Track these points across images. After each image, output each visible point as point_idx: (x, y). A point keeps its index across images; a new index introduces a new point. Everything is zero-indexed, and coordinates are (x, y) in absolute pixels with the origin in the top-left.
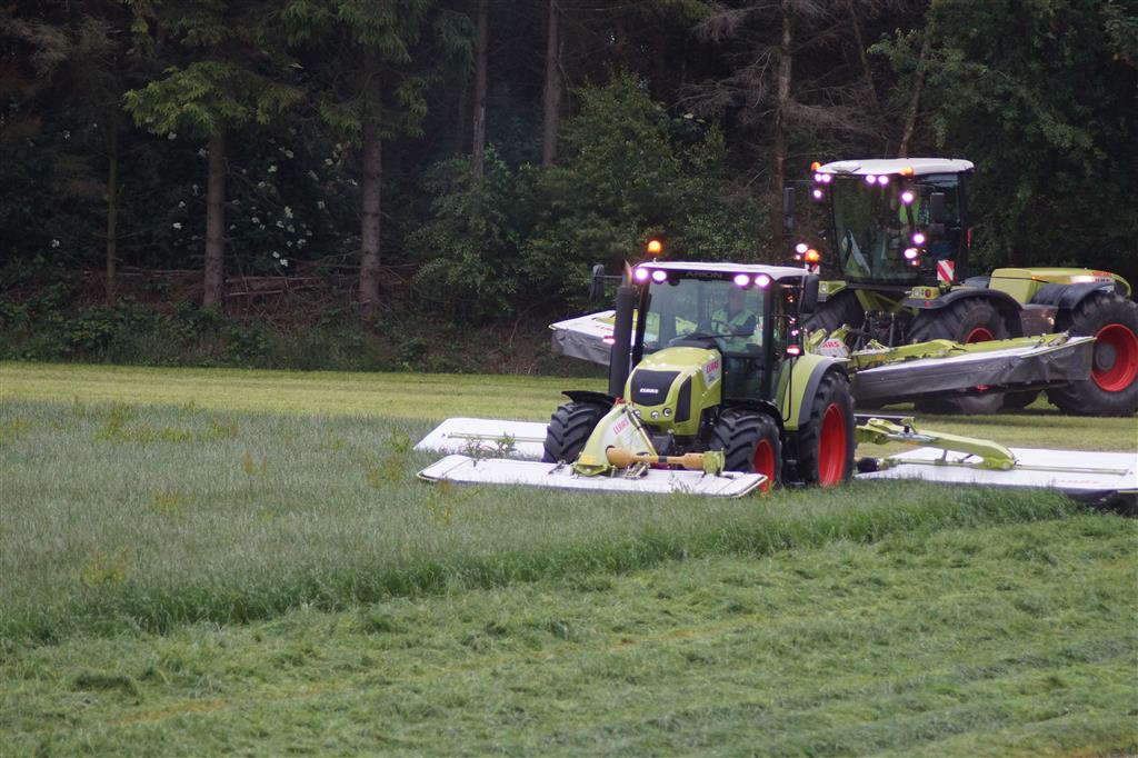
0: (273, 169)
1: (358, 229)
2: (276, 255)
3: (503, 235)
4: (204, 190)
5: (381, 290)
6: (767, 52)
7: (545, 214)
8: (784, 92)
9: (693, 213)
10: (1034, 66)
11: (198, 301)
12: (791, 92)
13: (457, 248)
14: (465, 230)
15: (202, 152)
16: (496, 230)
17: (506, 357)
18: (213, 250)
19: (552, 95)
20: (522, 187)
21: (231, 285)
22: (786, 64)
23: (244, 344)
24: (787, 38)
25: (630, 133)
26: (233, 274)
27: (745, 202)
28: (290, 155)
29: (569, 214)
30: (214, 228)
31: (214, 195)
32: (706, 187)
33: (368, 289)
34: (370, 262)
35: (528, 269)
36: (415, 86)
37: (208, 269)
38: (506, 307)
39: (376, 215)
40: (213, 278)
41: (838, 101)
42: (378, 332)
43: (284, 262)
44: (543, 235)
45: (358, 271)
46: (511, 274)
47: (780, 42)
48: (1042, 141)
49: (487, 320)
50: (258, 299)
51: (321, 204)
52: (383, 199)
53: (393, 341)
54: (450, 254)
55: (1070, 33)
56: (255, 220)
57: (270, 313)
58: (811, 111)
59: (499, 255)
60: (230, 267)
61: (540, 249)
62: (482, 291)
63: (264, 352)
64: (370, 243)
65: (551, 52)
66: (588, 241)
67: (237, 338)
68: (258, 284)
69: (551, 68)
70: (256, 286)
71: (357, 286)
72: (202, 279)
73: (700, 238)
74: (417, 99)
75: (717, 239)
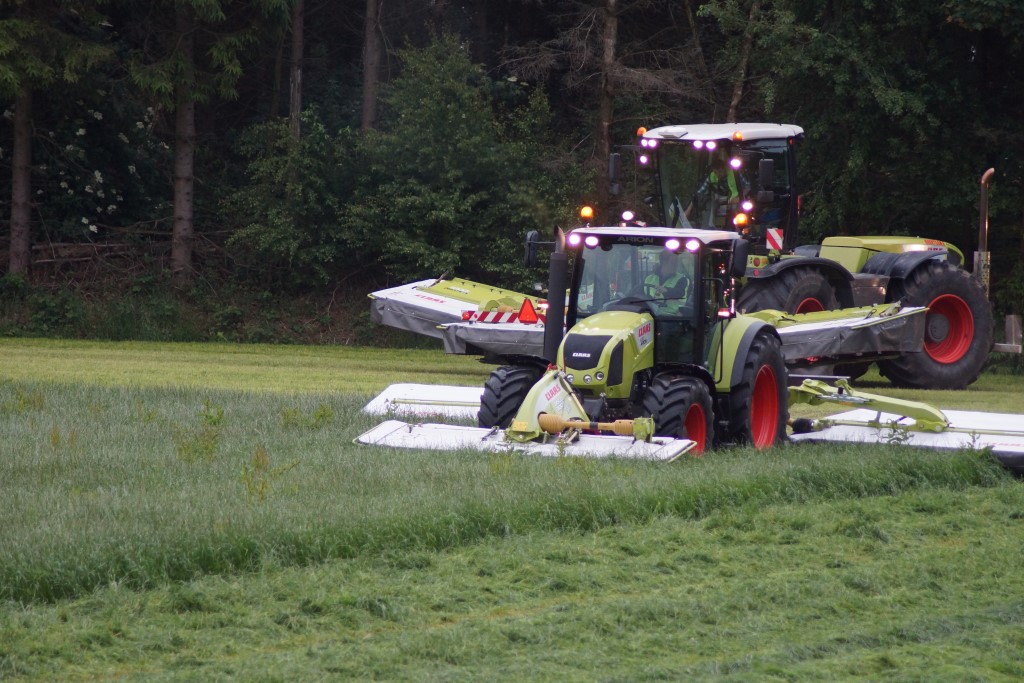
0: (81, 132)
1: (171, 196)
2: (85, 221)
3: (321, 200)
4: (9, 153)
5: (194, 257)
7: (364, 179)
8: (609, 55)
9: (515, 179)
10: (866, 28)
11: (3, 269)
12: (617, 55)
14: (279, 195)
15: (7, 114)
16: (312, 196)
17: (324, 328)
18: (19, 215)
19: (371, 56)
20: (340, 151)
21: (38, 252)
22: (612, 26)
23: (51, 313)
24: (612, 0)
25: (451, 95)
26: (40, 239)
27: (569, 168)
28: (99, 116)
29: (388, 179)
30: (20, 193)
31: (20, 158)
32: (530, 152)
33: (180, 255)
34: (182, 229)
35: (346, 235)
36: (229, 46)
37: (14, 234)
38: (324, 274)
39: (188, 180)
40: (19, 243)
41: (664, 64)
42: (191, 301)
43: (93, 228)
44: (361, 201)
45: (171, 236)
46: (329, 240)
47: (606, 3)
48: (874, 107)
49: (304, 289)
50: (66, 267)
51: (132, 169)
52: (197, 163)
53: (207, 310)
54: (264, 220)
56: (63, 185)
57: (78, 280)
58: (637, 74)
59: (316, 221)
60: (37, 234)
61: (359, 215)
63: (72, 321)
64: (183, 208)
65: (370, 12)
66: (407, 209)
67: (44, 307)
68: (67, 251)
69: (370, 28)
70: (64, 253)
71: (169, 253)
72: (6, 245)
73: (524, 205)
74: (230, 61)
75: (540, 205)
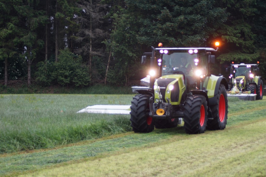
0: (15, 64)
1: (27, 73)
2: (16, 77)
3: (49, 73)
4: (4, 68)
5: (31, 82)
6: (88, 44)
7: (55, 69)
8: (91, 50)
9: (77, 68)
10: (127, 44)
11: (4, 84)
13: (42, 75)
14: (43, 73)
15: (4, 62)
16: (47, 72)
17: (49, 91)
18: (6, 77)
19: (56, 52)
20: (51, 65)
21: (9, 82)
22: (91, 46)
23: (10, 91)
24: (91, 42)
25: (67, 57)
26: (9, 80)
27: (85, 67)
28: (17, 62)
29: (59, 69)
30: (6, 73)
31: (6, 68)
32: (79, 65)
33: (29, 82)
34: (29, 78)
35: (52, 78)
36: (34, 51)
37: (5, 79)
38: (49, 84)
39: (30, 71)
40: (6, 81)
41: (98, 51)
42: (30, 88)
43: (17, 78)
44: (54, 72)
45: (27, 79)
46: (50, 79)
47: (90, 43)
48: (128, 56)
49: (47, 86)
50: (12, 84)
51: (23, 69)
52: (31, 68)
53: (32, 89)
55: (132, 39)
56: (12, 72)
57: (14, 86)
58: (93, 52)
59: (49, 76)
61: (54, 74)
62: (46, 82)
63: (13, 92)
64: (29, 75)
65: (56, 45)
66: (61, 73)
69: (56, 48)
70: (12, 82)
71: (27, 81)
72: (4, 81)
73: (78, 72)
74: (34, 53)
75: (81, 72)
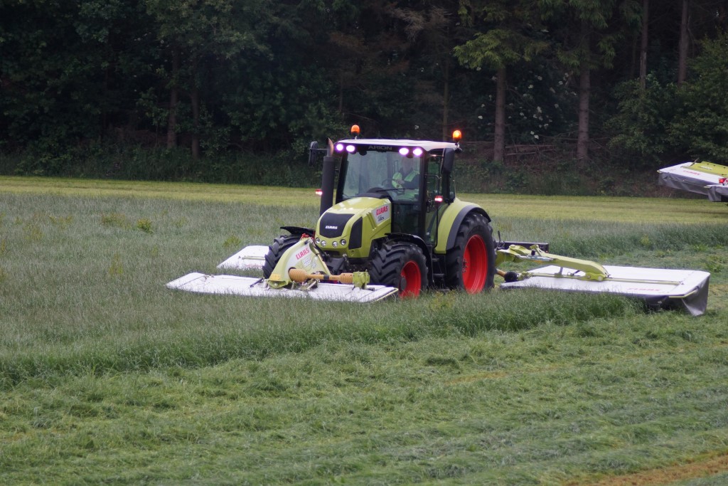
0: (531, 87)
1: (577, 120)
2: (532, 133)
3: (656, 121)
4: (494, 99)
5: (589, 152)
7: (680, 110)
11: (491, 158)
13: (632, 129)
14: (635, 119)
15: (494, 78)
16: (652, 119)
18: (499, 131)
19: (684, 45)
20: (667, 95)
21: (508, 149)
23: (515, 181)
26: (510, 143)
28: (540, 78)
29: (693, 110)
30: (499, 119)
31: (500, 101)
33: (582, 151)
34: (583, 137)
35: (670, 139)
36: (609, 41)
37: (496, 141)
39: (586, 111)
40: (499, 145)
42: (588, 174)
43: (537, 137)
44: (678, 121)
45: (577, 141)
46: (660, 142)
50: (523, 157)
51: (557, 106)
52: (591, 102)
53: (596, 180)
54: (627, 132)
56: (522, 114)
57: (529, 164)
59: (654, 132)
60: (508, 140)
61: (677, 129)
62: (645, 152)
63: (526, 186)
64: (583, 126)
65: (684, 21)
66: (703, 124)
67: (511, 178)
68: (523, 149)
69: (683, 30)
70: (522, 150)
71: (576, 150)
72: (492, 146)
74: (609, 48)
